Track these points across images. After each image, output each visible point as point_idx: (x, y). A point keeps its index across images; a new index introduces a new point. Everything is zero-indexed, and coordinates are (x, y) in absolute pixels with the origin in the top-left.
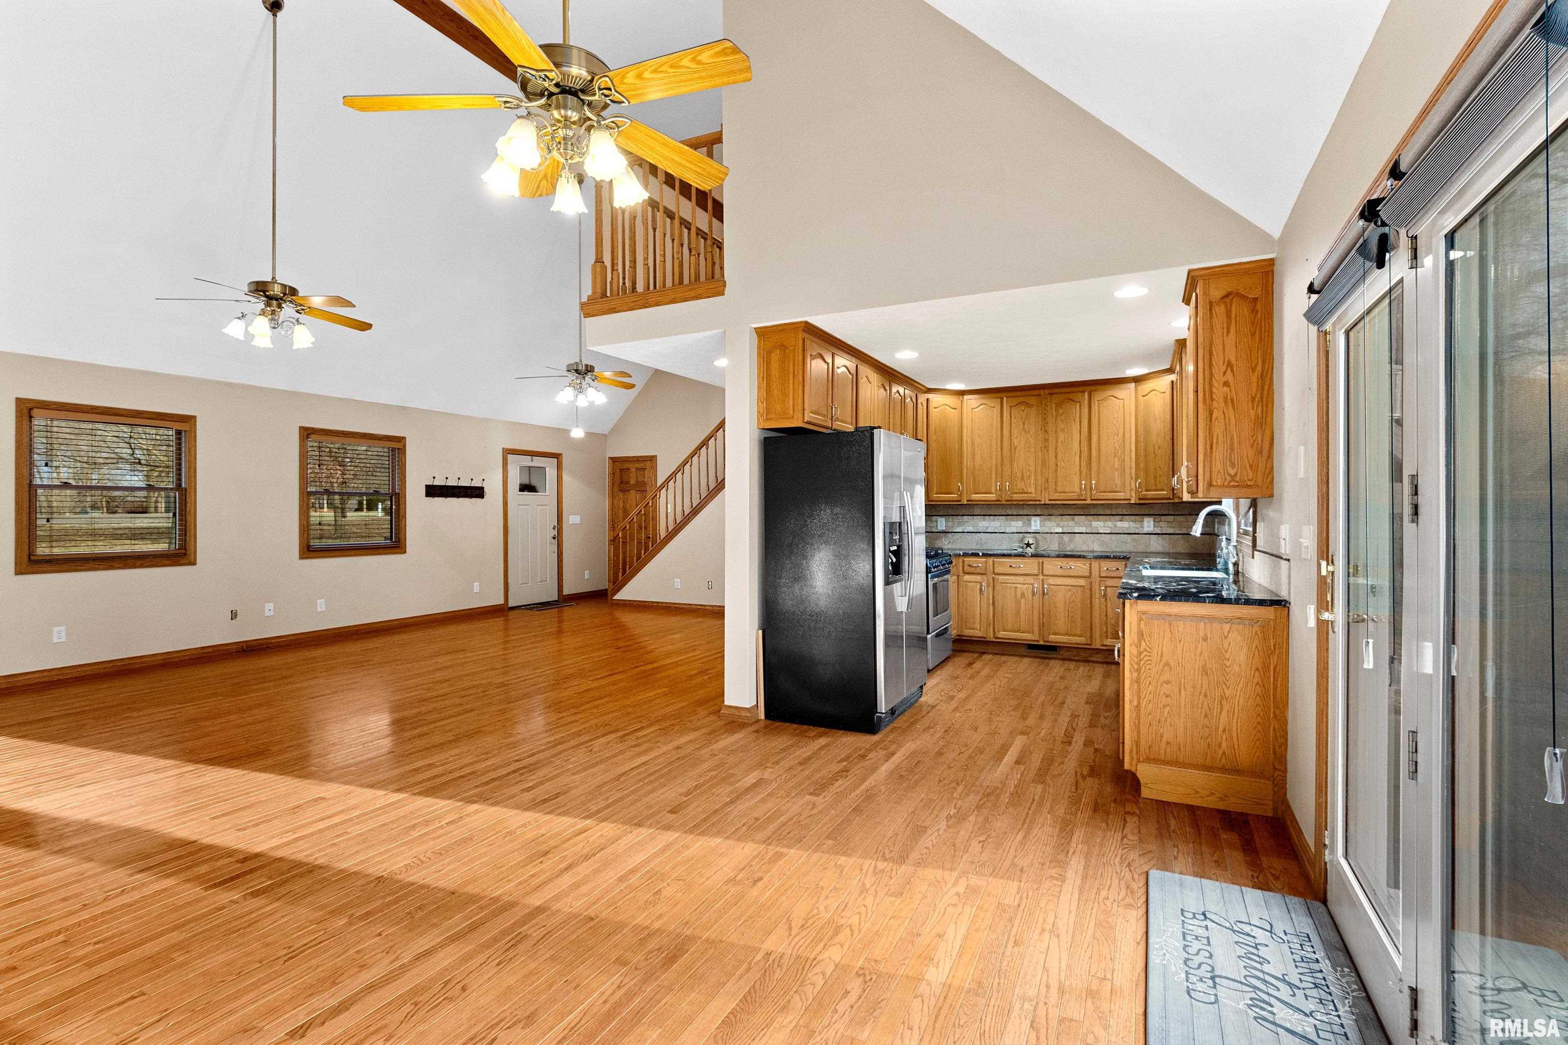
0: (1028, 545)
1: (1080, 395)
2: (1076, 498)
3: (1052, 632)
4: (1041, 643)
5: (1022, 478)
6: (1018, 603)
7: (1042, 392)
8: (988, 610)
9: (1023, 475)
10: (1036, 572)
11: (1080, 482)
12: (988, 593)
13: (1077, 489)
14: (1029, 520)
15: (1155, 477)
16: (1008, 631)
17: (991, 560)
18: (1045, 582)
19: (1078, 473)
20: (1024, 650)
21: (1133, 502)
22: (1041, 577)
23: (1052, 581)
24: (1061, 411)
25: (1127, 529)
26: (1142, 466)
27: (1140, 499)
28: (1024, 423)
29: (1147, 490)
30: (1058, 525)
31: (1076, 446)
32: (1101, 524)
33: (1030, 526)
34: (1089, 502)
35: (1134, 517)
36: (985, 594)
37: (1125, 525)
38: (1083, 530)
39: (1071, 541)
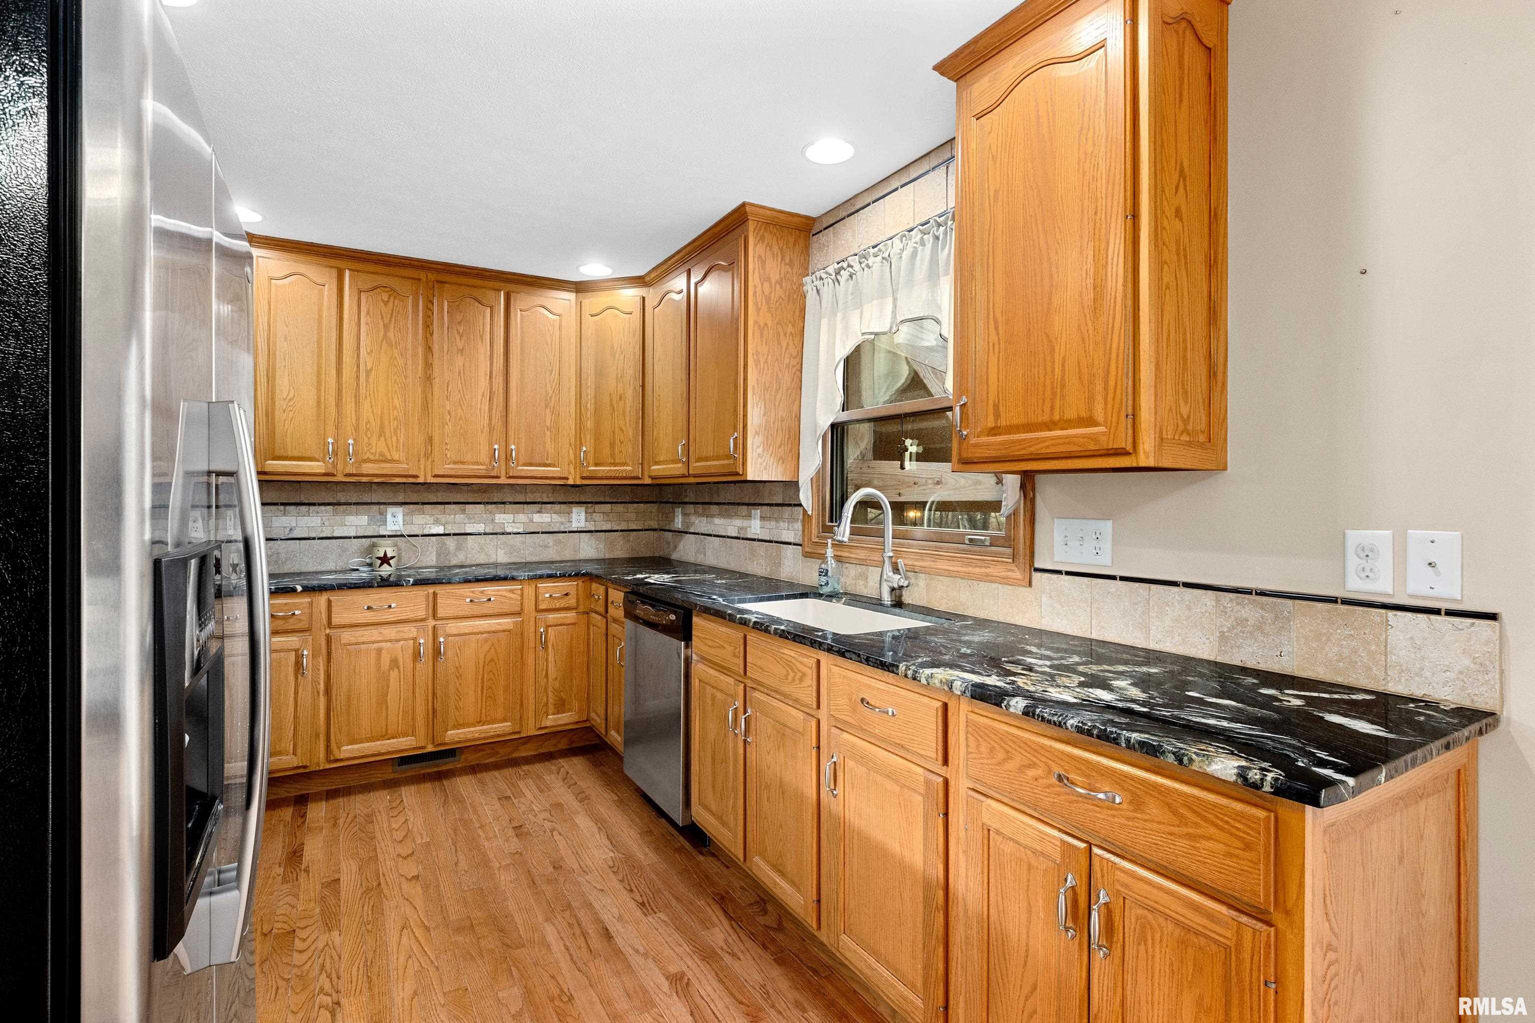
0: (385, 560)
1: (492, 293)
2: (483, 473)
3: (451, 722)
4: (430, 748)
5: (382, 432)
6: (383, 679)
7: (422, 275)
8: (315, 707)
9: (382, 427)
10: (422, 613)
11: (491, 444)
12: (316, 669)
13: (484, 457)
14: (383, 514)
15: (612, 445)
16: (361, 742)
17: (322, 600)
18: (440, 632)
19: (486, 429)
20: (390, 769)
21: (571, 482)
22: (431, 623)
23: (453, 627)
24: (459, 317)
25: (549, 524)
26: (589, 424)
27: (583, 478)
28: (386, 327)
29: (596, 465)
30: (437, 522)
31: (483, 383)
32: (509, 517)
33: (385, 522)
34: (503, 480)
35: (557, 507)
36: (309, 673)
37: (544, 518)
38: (481, 528)
39: (459, 548)
